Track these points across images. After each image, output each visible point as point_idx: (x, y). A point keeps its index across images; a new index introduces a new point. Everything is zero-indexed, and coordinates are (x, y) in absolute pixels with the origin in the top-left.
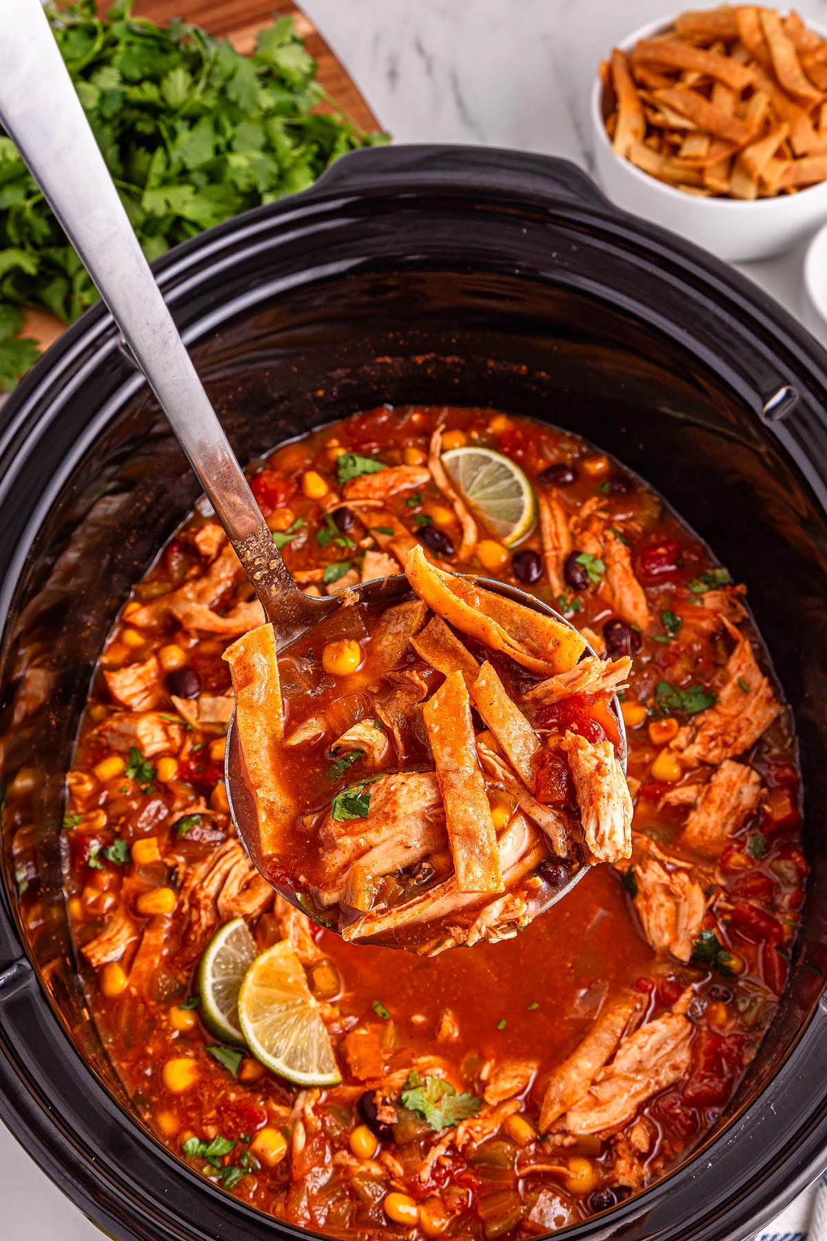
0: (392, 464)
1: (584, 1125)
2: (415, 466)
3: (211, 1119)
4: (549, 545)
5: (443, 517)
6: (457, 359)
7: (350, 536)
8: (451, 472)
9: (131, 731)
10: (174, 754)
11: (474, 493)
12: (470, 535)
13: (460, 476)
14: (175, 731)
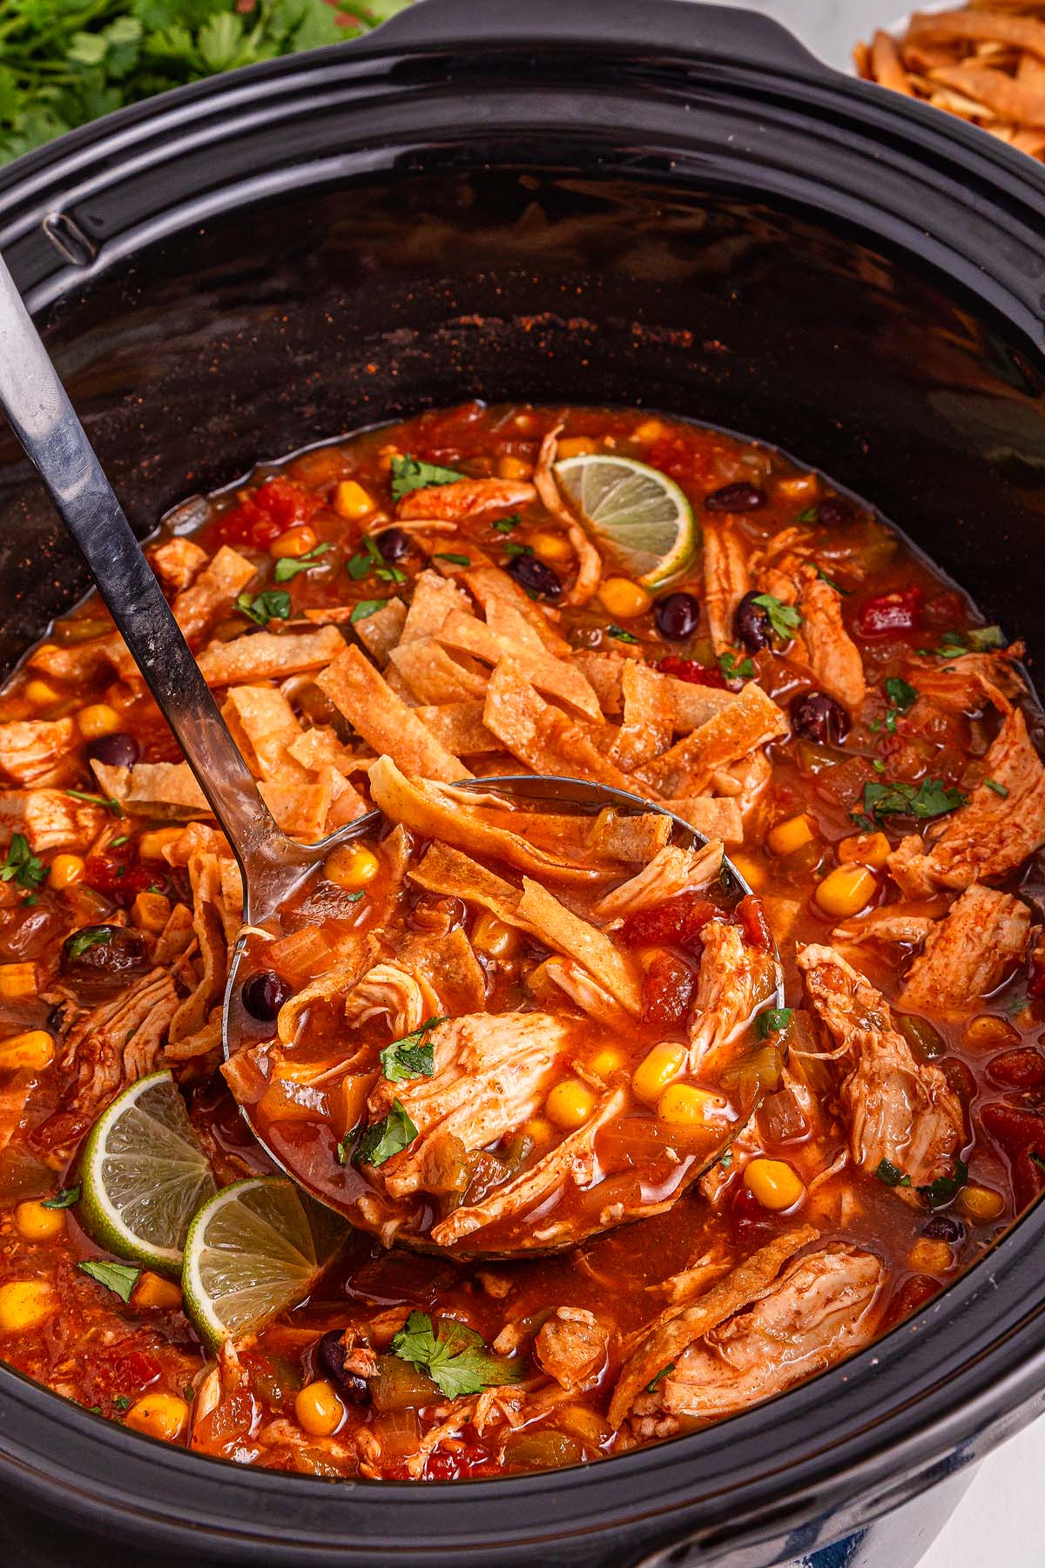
0: (477, 476)
1: (695, 1402)
2: (512, 479)
3: (66, 1373)
4: (713, 586)
5: (549, 547)
6: (585, 324)
7: (401, 567)
8: (568, 488)
9: (16, 812)
10: (80, 850)
11: (602, 515)
12: (591, 570)
13: (583, 493)
14: (86, 819)
